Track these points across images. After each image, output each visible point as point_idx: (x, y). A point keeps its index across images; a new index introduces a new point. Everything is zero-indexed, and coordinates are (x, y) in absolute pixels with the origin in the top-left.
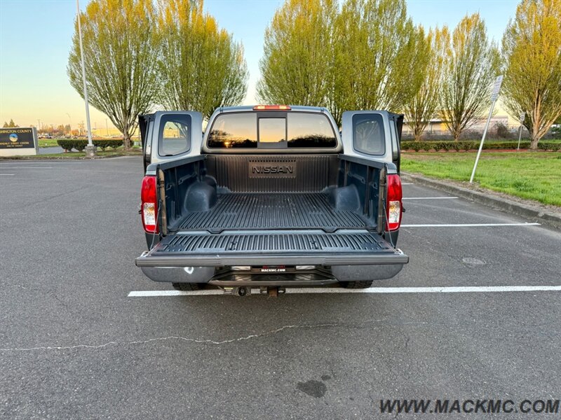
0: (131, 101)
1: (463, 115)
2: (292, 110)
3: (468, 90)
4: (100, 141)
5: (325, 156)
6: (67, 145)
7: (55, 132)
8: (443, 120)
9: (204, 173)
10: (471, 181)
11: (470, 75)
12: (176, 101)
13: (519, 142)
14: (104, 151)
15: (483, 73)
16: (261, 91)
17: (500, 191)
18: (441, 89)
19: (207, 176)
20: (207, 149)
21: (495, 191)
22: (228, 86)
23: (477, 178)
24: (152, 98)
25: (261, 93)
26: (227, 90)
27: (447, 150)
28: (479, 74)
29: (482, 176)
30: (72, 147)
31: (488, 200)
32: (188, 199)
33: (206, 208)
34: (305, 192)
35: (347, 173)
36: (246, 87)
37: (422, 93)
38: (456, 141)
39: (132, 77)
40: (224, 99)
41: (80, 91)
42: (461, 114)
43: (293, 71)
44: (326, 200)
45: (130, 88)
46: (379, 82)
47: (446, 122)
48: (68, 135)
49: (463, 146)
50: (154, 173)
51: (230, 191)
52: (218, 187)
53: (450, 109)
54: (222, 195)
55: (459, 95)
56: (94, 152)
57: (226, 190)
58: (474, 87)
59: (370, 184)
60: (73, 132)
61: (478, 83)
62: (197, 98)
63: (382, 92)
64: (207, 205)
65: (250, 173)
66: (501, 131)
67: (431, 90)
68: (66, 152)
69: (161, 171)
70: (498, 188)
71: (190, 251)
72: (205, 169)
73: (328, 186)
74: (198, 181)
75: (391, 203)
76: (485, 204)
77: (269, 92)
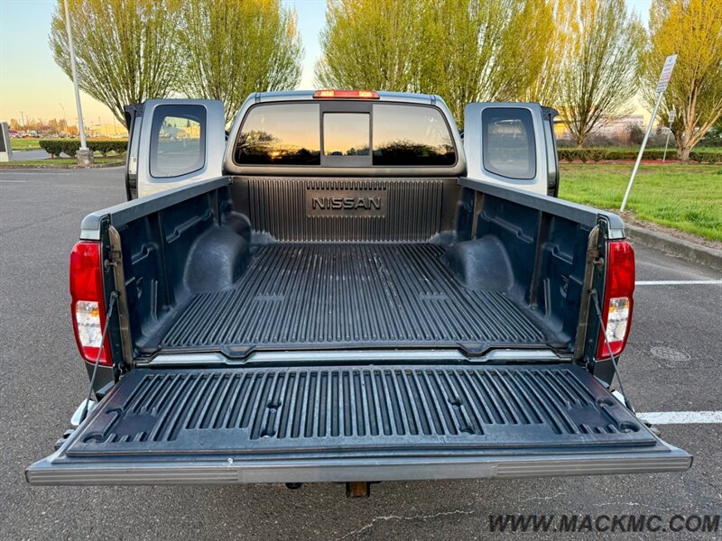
0: (141, 87)
1: (590, 113)
2: (381, 99)
3: (598, 77)
4: (98, 143)
5: (436, 180)
6: (53, 148)
7: (45, 128)
8: (564, 119)
9: (229, 208)
10: (622, 210)
11: (601, 58)
12: (203, 87)
13: (666, 150)
14: (105, 156)
15: (619, 57)
16: (321, 76)
17: (669, 226)
18: (563, 78)
19: (233, 213)
20: (233, 167)
21: (662, 225)
22: (276, 68)
23: (630, 205)
24: (171, 83)
25: (321, 78)
26: (274, 74)
27: (570, 160)
28: (613, 57)
29: (635, 202)
30: (60, 151)
31: (656, 240)
32: (193, 265)
33: (227, 285)
34: (400, 242)
35: (477, 213)
36: (300, 69)
37: (537, 83)
38: (580, 148)
39: (142, 54)
40: (270, 85)
41: (69, 72)
42: (588, 111)
43: (365, 47)
44: (441, 259)
45: (140, 68)
46: (484, 64)
47: (568, 123)
48: (63, 133)
49: (592, 155)
50: (96, 235)
51: (274, 240)
52: (253, 232)
53: (573, 104)
54: (260, 246)
55: (585, 86)
56: (90, 159)
57: (268, 238)
58: (606, 75)
59: (543, 246)
60: (69, 129)
61: (612, 71)
62: (233, 83)
63: (486, 79)
64: (229, 277)
65: (308, 208)
66: (636, 135)
67: (549, 78)
68: (53, 158)
69: (112, 228)
70: (665, 221)
71: (163, 445)
72: (230, 201)
73: (439, 232)
74: (216, 225)
75: (613, 301)
76: (651, 246)
77: (332, 76)
